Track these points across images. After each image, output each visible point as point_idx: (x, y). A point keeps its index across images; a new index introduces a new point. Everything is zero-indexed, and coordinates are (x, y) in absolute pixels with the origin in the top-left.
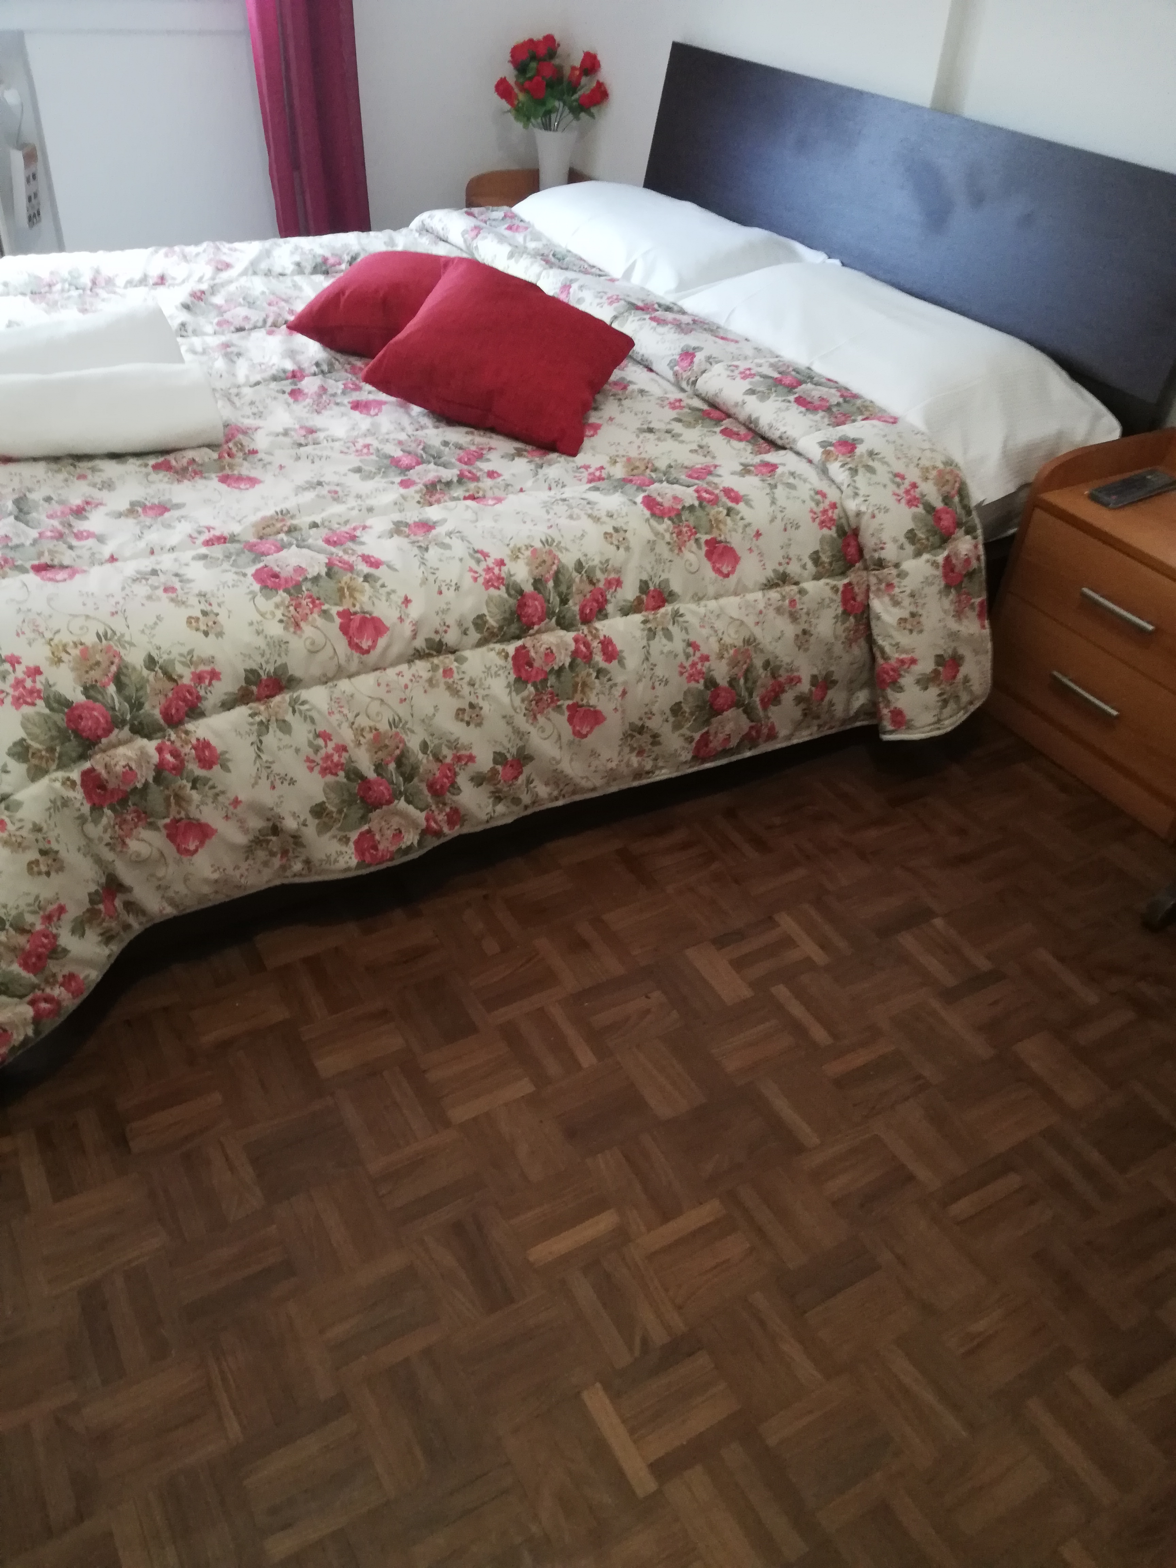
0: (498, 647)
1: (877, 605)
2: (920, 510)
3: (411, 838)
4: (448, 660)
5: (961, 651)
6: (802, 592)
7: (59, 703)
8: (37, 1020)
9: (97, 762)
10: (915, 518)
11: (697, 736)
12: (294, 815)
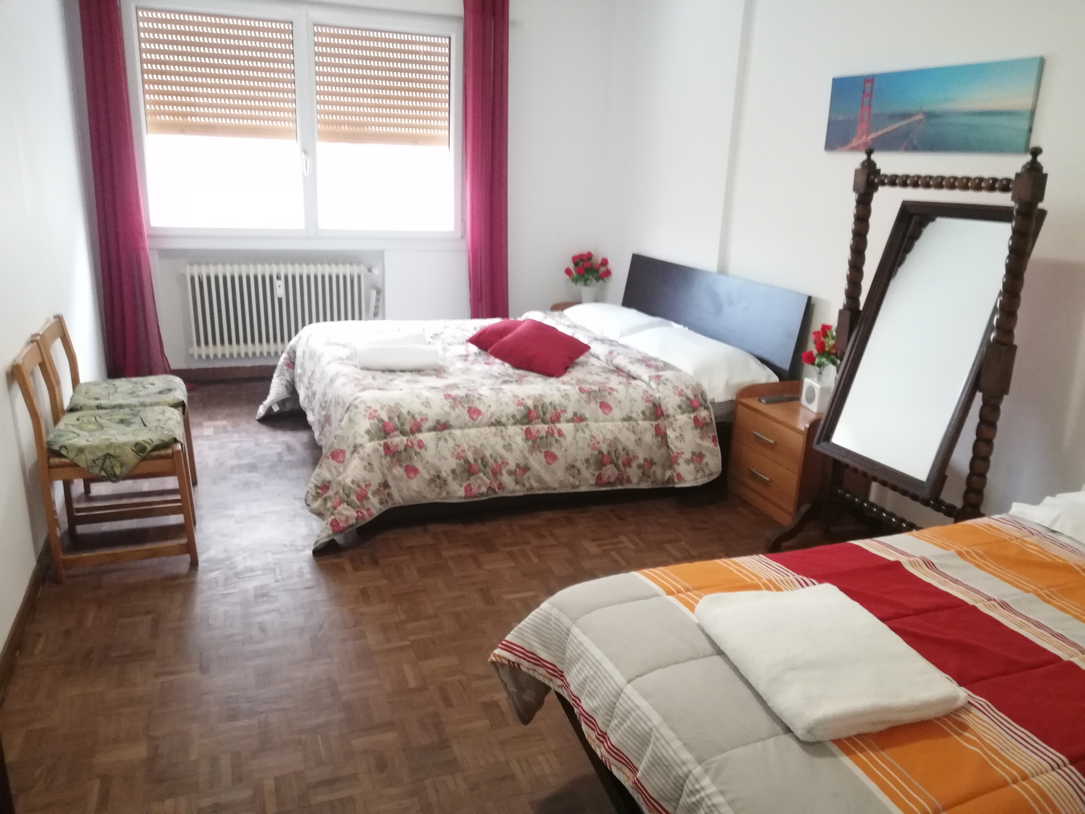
0: (520, 426)
1: (669, 432)
2: (684, 398)
3: (484, 489)
4: (503, 428)
5: (704, 452)
6: (638, 424)
7: (381, 420)
8: (357, 519)
9: (388, 441)
10: (682, 401)
11: (596, 474)
12: (446, 472)
